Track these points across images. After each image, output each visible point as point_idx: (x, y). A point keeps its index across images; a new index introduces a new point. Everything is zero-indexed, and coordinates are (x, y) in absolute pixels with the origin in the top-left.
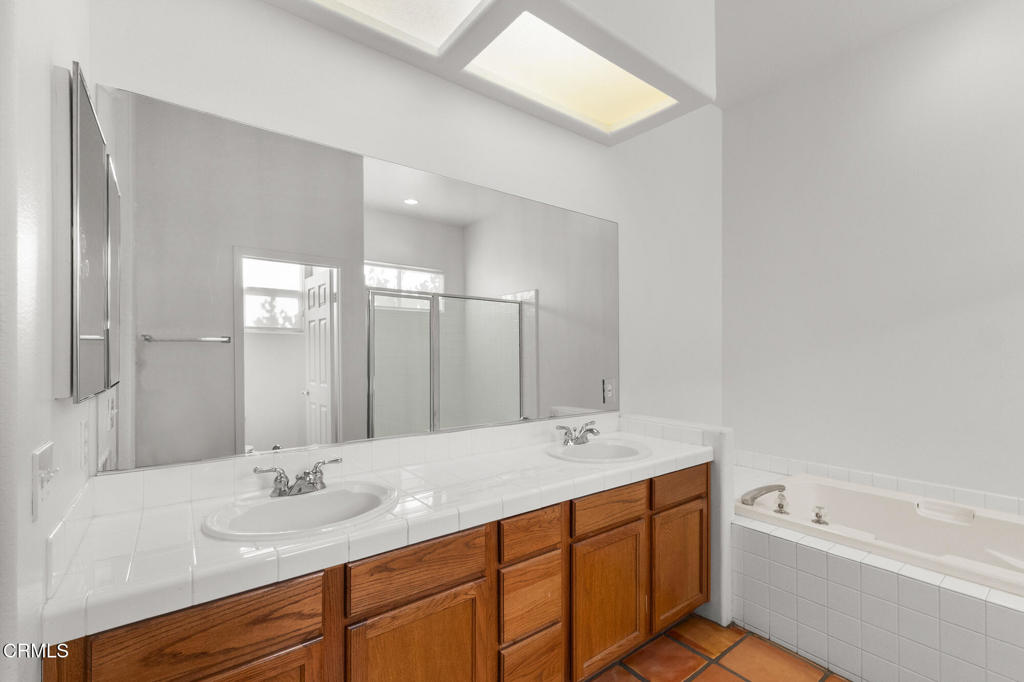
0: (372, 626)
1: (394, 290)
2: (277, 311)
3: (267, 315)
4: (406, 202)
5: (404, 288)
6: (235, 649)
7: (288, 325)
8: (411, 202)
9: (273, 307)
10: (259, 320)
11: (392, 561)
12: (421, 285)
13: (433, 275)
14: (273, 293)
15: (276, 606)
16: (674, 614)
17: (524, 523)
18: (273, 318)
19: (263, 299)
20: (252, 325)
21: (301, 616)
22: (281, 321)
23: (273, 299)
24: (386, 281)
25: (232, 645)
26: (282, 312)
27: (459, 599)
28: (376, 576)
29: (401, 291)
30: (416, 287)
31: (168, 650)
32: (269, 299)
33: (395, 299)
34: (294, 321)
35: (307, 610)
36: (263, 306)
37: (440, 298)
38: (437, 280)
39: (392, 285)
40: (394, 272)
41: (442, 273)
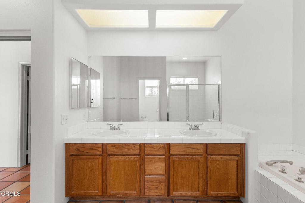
0: (111, 157)
1: (183, 84)
2: (153, 91)
3: (151, 92)
4: (184, 59)
5: (185, 84)
6: (87, 152)
7: (155, 95)
8: (185, 58)
9: (152, 90)
10: (149, 94)
11: (116, 145)
12: (191, 82)
13: (195, 78)
14: (152, 87)
15: (94, 147)
16: (218, 194)
17: (152, 146)
18: (152, 93)
19: (150, 89)
20: (148, 95)
21: (98, 150)
22: (154, 94)
23: (152, 89)
24: (180, 82)
25: (87, 151)
26: (154, 91)
27: (132, 159)
28: (112, 147)
29: (184, 84)
30: (189, 83)
31: (78, 149)
32: (151, 88)
33: (183, 87)
34: (157, 94)
35: (99, 150)
36: (150, 90)
37: (189, 85)
38: (196, 80)
39: (182, 83)
40: (183, 79)
41: (198, 78)
